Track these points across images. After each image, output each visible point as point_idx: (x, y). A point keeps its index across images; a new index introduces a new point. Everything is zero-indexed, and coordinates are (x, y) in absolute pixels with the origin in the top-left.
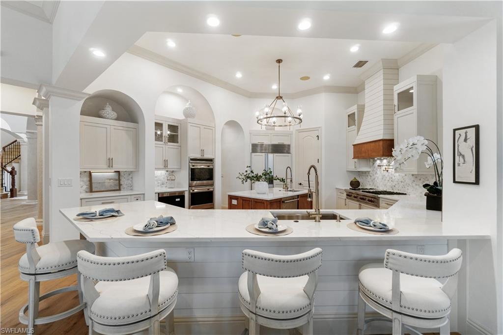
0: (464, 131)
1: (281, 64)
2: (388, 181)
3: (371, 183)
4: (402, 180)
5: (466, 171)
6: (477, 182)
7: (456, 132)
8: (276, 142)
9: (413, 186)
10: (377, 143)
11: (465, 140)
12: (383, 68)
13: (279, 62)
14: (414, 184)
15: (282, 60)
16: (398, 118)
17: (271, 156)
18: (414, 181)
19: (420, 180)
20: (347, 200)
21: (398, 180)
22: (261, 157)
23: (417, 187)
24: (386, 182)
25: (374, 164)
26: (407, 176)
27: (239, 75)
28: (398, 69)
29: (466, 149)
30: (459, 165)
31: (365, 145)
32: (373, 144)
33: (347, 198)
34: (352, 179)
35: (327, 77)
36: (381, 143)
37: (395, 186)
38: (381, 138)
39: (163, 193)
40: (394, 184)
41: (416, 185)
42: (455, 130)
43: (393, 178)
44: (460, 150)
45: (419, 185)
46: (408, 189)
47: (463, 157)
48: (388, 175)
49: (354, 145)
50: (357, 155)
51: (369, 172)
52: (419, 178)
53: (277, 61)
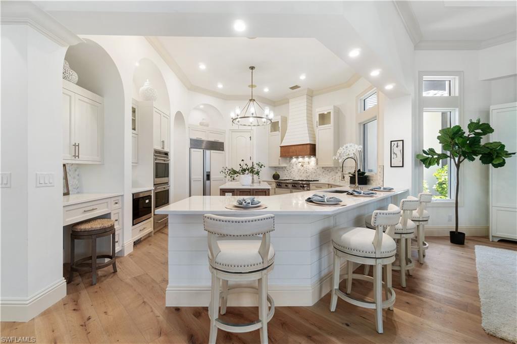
0: (397, 142)
1: (253, 70)
2: (304, 173)
3: (288, 176)
4: (315, 171)
5: (397, 161)
6: (403, 166)
7: (392, 142)
8: (212, 139)
10: (305, 146)
11: (397, 147)
12: (307, 95)
13: (252, 69)
15: (254, 67)
16: (319, 130)
17: (208, 152)
18: (324, 172)
20: (277, 189)
21: (312, 172)
22: (200, 153)
24: (302, 174)
25: (290, 161)
26: (318, 169)
27: (202, 67)
28: (312, 97)
29: (398, 151)
30: (394, 158)
31: (293, 147)
32: (301, 147)
33: (276, 187)
34: (274, 173)
35: (266, 90)
36: (309, 146)
38: (308, 142)
39: (138, 193)
40: (308, 175)
41: (325, 174)
42: (391, 142)
43: (308, 170)
44: (394, 151)
46: (319, 177)
47: (396, 154)
48: (303, 169)
49: (281, 147)
50: (284, 154)
51: (285, 167)
52: (327, 170)
53: (250, 67)
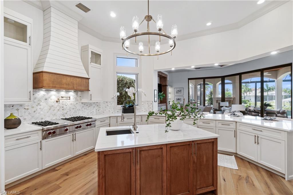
2: (58, 110)
4: (74, 107)
9: (82, 110)
14: (83, 109)
18: (83, 107)
19: (87, 105)
21: (70, 108)
23: (85, 110)
26: (78, 104)
37: (66, 113)
41: (85, 109)
43: (65, 107)
45: (86, 109)
46: (79, 113)
52: (87, 104)
